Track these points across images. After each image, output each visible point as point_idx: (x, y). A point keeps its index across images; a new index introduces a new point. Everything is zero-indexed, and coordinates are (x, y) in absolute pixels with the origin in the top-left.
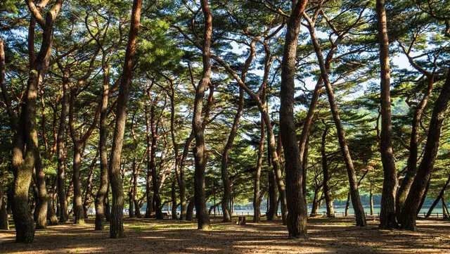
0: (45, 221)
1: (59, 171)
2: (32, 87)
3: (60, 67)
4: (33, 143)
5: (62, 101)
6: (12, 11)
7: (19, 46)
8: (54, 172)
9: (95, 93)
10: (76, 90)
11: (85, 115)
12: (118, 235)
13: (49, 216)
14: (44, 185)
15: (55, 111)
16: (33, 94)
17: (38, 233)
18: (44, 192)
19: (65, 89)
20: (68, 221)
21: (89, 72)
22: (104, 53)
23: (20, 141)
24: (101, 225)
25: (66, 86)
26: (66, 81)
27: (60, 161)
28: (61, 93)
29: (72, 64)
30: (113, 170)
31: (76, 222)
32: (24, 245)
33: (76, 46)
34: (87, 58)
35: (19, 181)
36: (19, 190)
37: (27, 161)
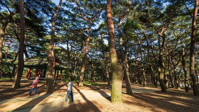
0: (168, 87)
1: (170, 73)
2: (161, 52)
3: (167, 47)
4: (163, 66)
5: (168, 55)
6: (154, 37)
7: (156, 45)
8: (168, 74)
9: (178, 52)
10: (172, 52)
11: (175, 58)
12: (197, 95)
13: (169, 85)
14: (166, 77)
15: (166, 58)
16: (162, 54)
17: (167, 90)
18: (167, 79)
19: (169, 52)
20: (174, 88)
21: (176, 46)
22: (181, 40)
23: (160, 66)
24: (187, 90)
25: (169, 51)
26: (168, 50)
27: (170, 71)
28: (168, 53)
29: (170, 46)
30: (192, 73)
31: (177, 88)
32: (164, 93)
33: (171, 41)
34: (175, 43)
35: (161, 76)
36: (161, 78)
37: (162, 70)
